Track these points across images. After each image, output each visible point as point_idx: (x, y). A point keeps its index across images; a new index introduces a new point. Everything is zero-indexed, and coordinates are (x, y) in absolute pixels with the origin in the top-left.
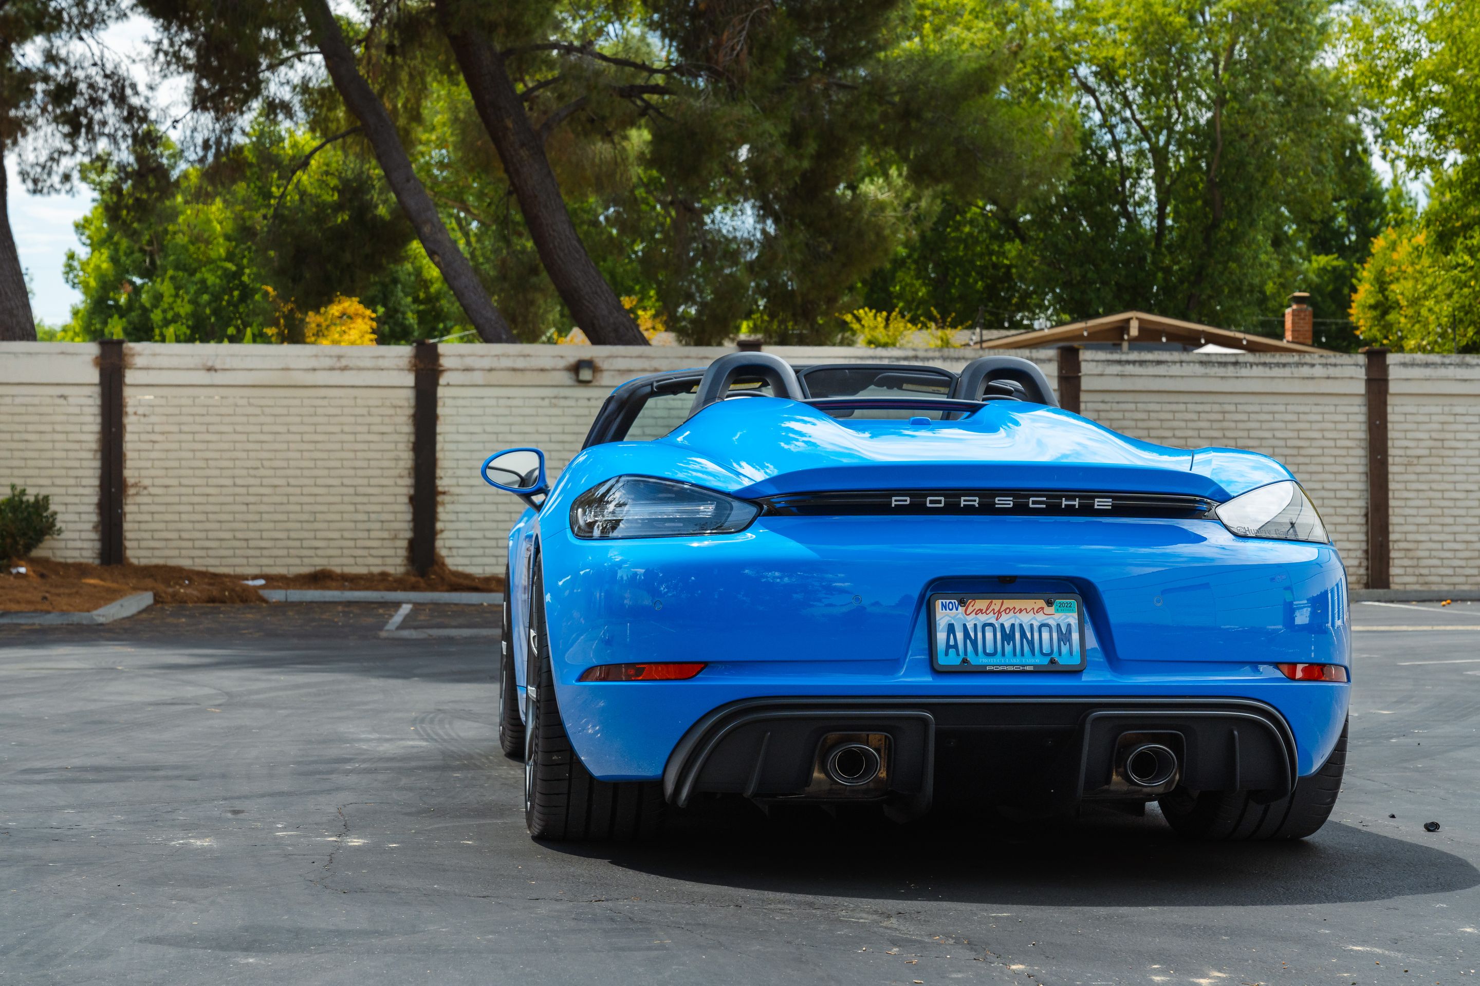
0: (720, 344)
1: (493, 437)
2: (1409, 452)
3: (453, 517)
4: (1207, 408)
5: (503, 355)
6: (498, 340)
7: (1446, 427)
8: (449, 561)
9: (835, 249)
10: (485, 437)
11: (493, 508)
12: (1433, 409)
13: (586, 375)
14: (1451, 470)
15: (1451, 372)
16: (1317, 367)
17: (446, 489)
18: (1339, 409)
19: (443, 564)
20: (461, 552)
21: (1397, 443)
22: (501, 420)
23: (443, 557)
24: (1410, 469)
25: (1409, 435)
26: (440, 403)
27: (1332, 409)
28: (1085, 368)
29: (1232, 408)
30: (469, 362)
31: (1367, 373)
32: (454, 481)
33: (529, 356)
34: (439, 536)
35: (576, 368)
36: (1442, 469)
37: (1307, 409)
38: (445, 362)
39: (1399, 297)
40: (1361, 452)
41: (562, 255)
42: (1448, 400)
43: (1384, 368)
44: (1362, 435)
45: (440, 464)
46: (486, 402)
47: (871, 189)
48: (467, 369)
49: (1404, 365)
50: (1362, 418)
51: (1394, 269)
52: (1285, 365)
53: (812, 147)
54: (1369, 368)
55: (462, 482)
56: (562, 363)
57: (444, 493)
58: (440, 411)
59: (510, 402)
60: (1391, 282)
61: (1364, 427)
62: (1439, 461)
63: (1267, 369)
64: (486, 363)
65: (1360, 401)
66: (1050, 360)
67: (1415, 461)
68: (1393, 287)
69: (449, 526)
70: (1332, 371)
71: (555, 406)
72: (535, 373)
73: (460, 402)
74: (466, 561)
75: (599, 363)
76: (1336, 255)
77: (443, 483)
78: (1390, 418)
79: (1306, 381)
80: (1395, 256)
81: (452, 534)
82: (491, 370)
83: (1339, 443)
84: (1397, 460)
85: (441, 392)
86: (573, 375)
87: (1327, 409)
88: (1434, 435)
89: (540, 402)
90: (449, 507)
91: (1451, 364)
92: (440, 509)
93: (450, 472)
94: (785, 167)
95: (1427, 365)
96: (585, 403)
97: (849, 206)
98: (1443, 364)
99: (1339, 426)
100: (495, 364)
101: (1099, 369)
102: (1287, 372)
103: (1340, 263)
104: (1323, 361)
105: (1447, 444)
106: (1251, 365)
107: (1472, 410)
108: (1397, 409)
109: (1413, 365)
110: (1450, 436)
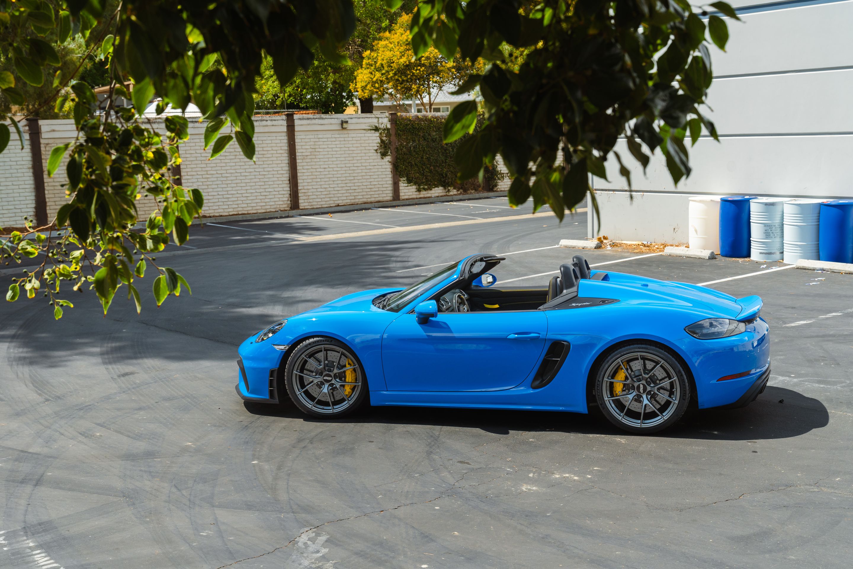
2: (304, 154)
7: (316, 143)
12: (311, 137)
14: (318, 160)
15: (317, 121)
18: (278, 138)
21: (299, 151)
24: (304, 161)
25: (303, 147)
27: (275, 138)
31: (287, 123)
36: (315, 160)
37: (265, 138)
40: (286, 155)
42: (316, 133)
43: (293, 120)
44: (286, 148)
49: (300, 119)
50: (286, 141)
54: (288, 120)
61: (287, 145)
62: (314, 157)
65: (285, 134)
67: (306, 157)
70: (274, 123)
78: (296, 141)
83: (278, 152)
84: (299, 157)
87: (273, 138)
88: (312, 147)
95: (308, 119)
99: (278, 145)
104: (270, 118)
105: (317, 150)
107: (325, 136)
108: (298, 137)
109: (303, 119)
110: (318, 147)
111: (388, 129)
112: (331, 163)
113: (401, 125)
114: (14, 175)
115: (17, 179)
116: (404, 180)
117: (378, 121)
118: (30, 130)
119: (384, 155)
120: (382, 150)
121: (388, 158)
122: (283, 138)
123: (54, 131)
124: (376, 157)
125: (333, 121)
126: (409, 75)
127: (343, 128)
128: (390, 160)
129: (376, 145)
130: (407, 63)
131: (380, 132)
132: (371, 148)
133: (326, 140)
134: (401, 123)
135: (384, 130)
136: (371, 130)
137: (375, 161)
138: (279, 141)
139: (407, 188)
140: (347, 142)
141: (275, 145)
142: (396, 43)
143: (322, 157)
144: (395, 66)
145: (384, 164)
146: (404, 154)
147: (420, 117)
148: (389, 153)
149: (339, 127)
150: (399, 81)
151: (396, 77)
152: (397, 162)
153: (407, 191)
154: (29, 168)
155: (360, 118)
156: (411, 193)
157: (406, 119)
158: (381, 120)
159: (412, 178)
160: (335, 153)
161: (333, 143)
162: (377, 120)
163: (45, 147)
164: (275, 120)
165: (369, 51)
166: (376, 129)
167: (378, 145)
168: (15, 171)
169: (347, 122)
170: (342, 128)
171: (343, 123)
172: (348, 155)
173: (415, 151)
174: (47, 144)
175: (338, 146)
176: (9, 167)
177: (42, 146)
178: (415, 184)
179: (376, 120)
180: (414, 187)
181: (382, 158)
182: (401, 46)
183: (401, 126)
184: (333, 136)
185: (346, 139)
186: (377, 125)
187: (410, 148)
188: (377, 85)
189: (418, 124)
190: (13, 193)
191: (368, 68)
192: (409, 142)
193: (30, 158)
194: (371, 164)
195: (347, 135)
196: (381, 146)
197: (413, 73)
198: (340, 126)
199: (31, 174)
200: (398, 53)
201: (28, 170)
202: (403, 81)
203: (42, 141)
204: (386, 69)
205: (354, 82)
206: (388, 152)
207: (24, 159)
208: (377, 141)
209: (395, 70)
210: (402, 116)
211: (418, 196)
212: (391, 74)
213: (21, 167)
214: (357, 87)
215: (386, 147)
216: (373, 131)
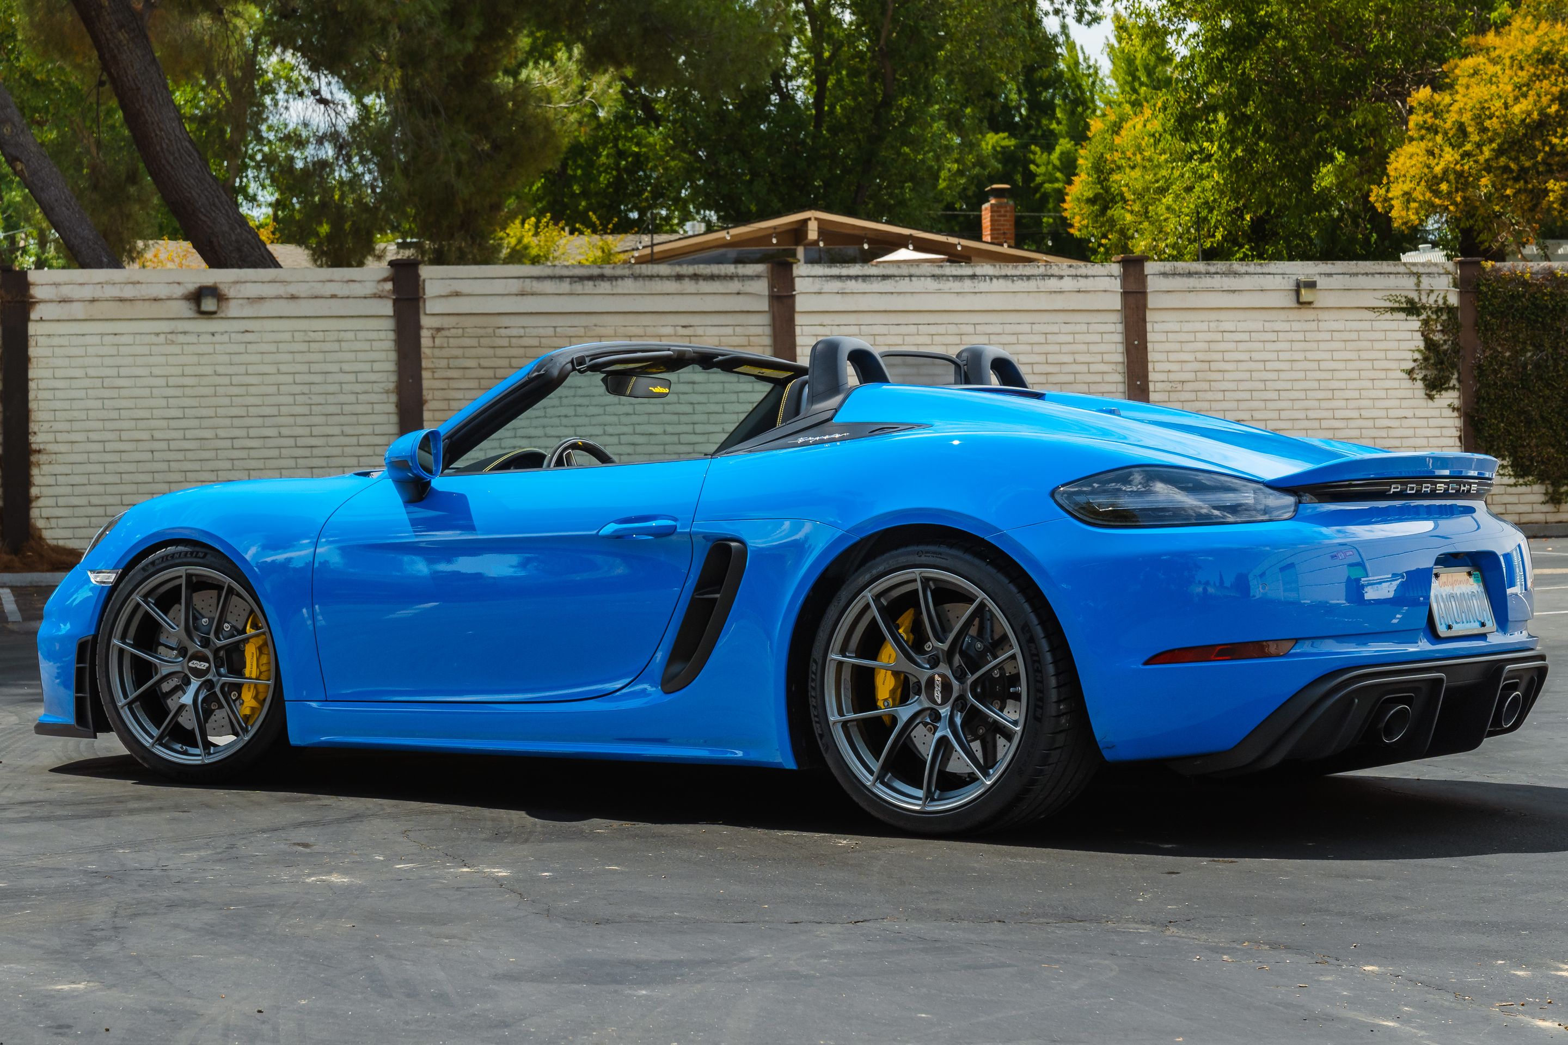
0: (361, 264)
1: (98, 383)
2: (1172, 377)
3: (51, 480)
4: (942, 329)
5: (107, 283)
6: (99, 265)
7: (1214, 346)
8: (46, 534)
9: (496, 147)
10: (87, 383)
11: (99, 468)
12: (1198, 326)
13: (209, 304)
14: (1220, 396)
15: (1217, 282)
16: (1066, 279)
17: (42, 447)
18: (1093, 327)
19: (41, 538)
20: (62, 522)
21: (1159, 367)
22: (107, 361)
23: (40, 529)
24: (1174, 396)
25: (1172, 357)
26: (32, 342)
27: (1084, 328)
28: (800, 285)
29: (970, 329)
30: (66, 291)
31: (1123, 285)
32: (50, 437)
33: (139, 283)
34: (34, 504)
35: (197, 296)
36: (1209, 396)
37: (1055, 328)
38: (37, 292)
39: (1124, 189)
40: (1119, 378)
41: (171, 159)
42: (1214, 315)
43: (1142, 279)
44: (1120, 358)
45: (34, 416)
46: (88, 339)
47: (534, 74)
48: (63, 301)
49: (1165, 274)
50: (1119, 338)
51: (1117, 155)
52: (1029, 277)
53: (476, 26)
54: (1125, 278)
55: (60, 437)
56: (179, 291)
57: (39, 451)
58: (32, 352)
59: (116, 340)
60: (1112, 171)
61: (1121, 348)
62: (1205, 386)
63: (1009, 283)
64: (87, 293)
65: (1116, 317)
66: (758, 277)
67: (1179, 387)
68: (1115, 177)
69: (45, 491)
70: (1082, 284)
71: (173, 343)
72: (147, 303)
73: (56, 341)
74: (68, 533)
75: (225, 289)
76: (1006, 134)
77: (38, 439)
78: (1150, 337)
79: (1053, 295)
80: (1117, 140)
81: (51, 502)
82: (93, 301)
83: (1094, 368)
84: (1159, 386)
85: (32, 328)
86: (193, 306)
87: (1078, 328)
88: (1200, 356)
89: (154, 339)
90: (45, 469)
91: (1217, 273)
92: (34, 471)
93: (46, 426)
94: (446, 51)
95: (1190, 274)
96: (209, 338)
97: (512, 95)
98: (1208, 273)
99: (1093, 348)
100: (98, 293)
101: (817, 285)
102: (1032, 285)
103: (1011, 143)
104: (1073, 271)
105: (1214, 366)
106: (991, 277)
107: (1241, 326)
108: (1158, 327)
109: (1174, 274)
110: (1218, 356)
111: (1450, 310)
112: (1262, 404)
113: (1494, 296)
114: (347, 409)
115: (354, 418)
116: (1503, 467)
117: (1418, 284)
118: (396, 290)
119: (1434, 386)
120: (1432, 373)
121: (1450, 397)
122: (1111, 328)
123: (457, 294)
124: (1409, 394)
125: (1268, 282)
126: (1540, 151)
127: (1303, 304)
128: (1456, 403)
129: (1409, 355)
130: (1535, 115)
131: (1424, 316)
132: (1393, 365)
133: (1245, 337)
134: (1495, 291)
135: (1438, 310)
136: (1393, 310)
137: (1405, 403)
138: (1097, 338)
139: (1513, 490)
140: (1314, 345)
141: (1084, 348)
142: (1507, 62)
143: (1232, 386)
144: (1498, 126)
145: (1436, 413)
146: (1505, 385)
147: (1559, 273)
148: (1454, 382)
149: (1289, 301)
150: (1512, 171)
151: (1503, 160)
152: (1477, 411)
153: (1514, 499)
154: (387, 392)
155: (1357, 274)
156: (1528, 508)
157: (1511, 280)
158: (1426, 282)
159: (1531, 459)
160: (1273, 376)
161: (1269, 346)
162: (1413, 280)
163: (434, 338)
164: (1086, 277)
165: (1428, 89)
166: (1412, 309)
167: (1417, 356)
168: (352, 398)
169: (1311, 285)
170: (1298, 302)
171: (1299, 287)
172: (1315, 385)
173: (1540, 378)
174: (439, 330)
175: (1283, 356)
176: (335, 388)
177: (425, 333)
178: (1541, 479)
179: (1410, 282)
180: (1538, 488)
181: (1431, 397)
182: (1522, 68)
183: (1495, 301)
184: (1268, 326)
185: (1309, 336)
186: (1414, 295)
187: (1525, 367)
188: (1444, 187)
189: (1551, 294)
190: (343, 456)
191: (1422, 138)
192: (1524, 350)
193: (391, 366)
194: (1392, 413)
195: (1313, 325)
196: (1426, 359)
197: (1553, 147)
198: (1293, 296)
199: (392, 408)
200: (1510, 88)
201: (384, 397)
202: (1523, 170)
203: (425, 321)
204: (1475, 138)
205: (1385, 181)
206: (1448, 379)
207: (377, 366)
208: (1412, 345)
209: (1499, 141)
210: (1499, 269)
211: (1552, 518)
212: (1487, 152)
213: (367, 387)
214: (1390, 195)
215: (1442, 363)
216: (1402, 315)
